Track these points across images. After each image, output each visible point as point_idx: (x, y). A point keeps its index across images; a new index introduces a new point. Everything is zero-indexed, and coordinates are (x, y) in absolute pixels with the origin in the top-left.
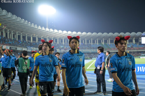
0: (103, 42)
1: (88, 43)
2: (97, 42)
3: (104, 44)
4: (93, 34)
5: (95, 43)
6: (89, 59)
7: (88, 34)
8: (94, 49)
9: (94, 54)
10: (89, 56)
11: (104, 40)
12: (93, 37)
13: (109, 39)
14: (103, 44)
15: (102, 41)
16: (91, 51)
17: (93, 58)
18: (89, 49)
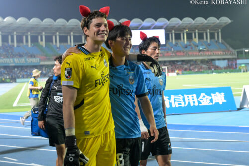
0: (42, 40)
1: (6, 44)
2: (27, 41)
3: (44, 46)
4: (18, 21)
5: (22, 42)
6: (10, 82)
7: (6, 20)
8: (21, 56)
9: (22, 70)
10: (9, 74)
11: (46, 37)
12: (18, 29)
13: (58, 34)
14: (42, 46)
15: (40, 37)
16: (14, 61)
17: (19, 78)
18: (8, 57)
